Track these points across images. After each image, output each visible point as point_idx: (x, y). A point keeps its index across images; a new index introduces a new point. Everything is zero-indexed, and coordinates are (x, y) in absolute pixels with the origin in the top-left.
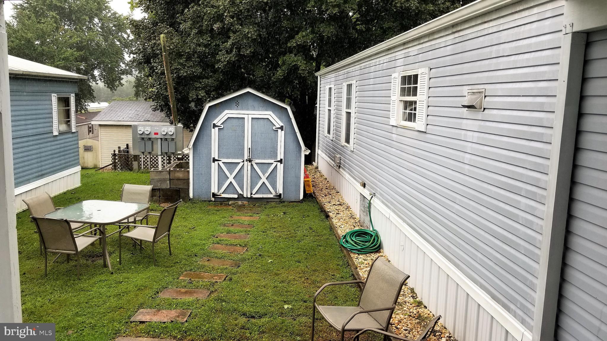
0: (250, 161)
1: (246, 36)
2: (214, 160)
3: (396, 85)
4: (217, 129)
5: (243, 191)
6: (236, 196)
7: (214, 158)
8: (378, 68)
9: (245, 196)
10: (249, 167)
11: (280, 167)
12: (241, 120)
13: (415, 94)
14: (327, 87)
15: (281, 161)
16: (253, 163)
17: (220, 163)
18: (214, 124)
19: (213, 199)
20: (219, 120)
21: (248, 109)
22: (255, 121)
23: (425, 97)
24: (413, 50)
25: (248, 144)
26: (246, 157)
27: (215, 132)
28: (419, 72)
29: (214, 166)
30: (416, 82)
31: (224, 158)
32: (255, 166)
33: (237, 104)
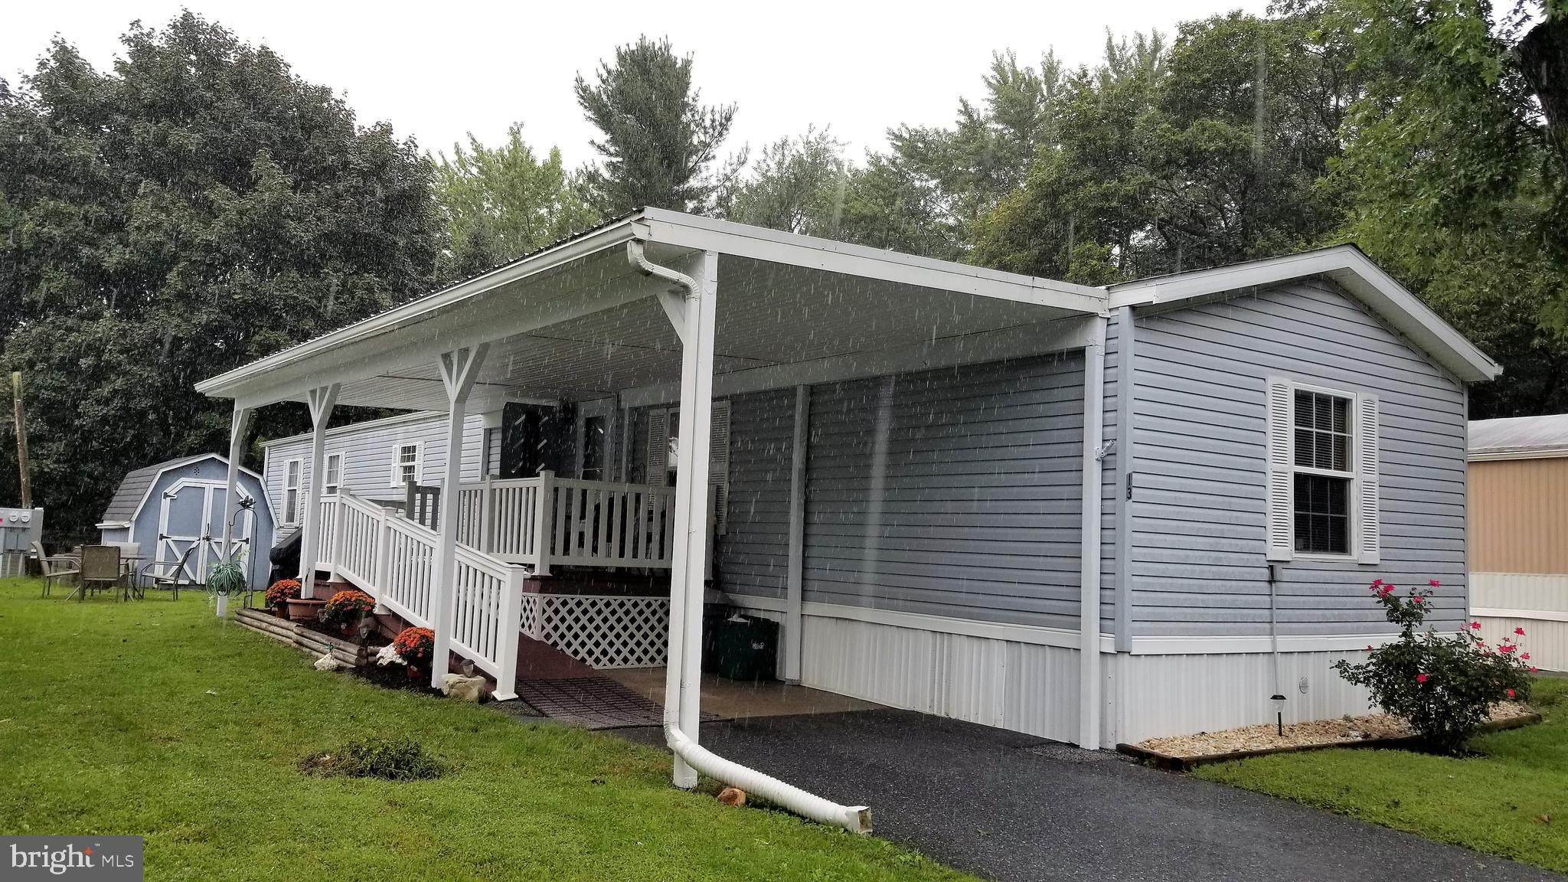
0: (208, 539)
1: (142, 381)
2: (162, 537)
3: (399, 454)
4: (168, 499)
5: (195, 575)
6: (187, 582)
7: (161, 535)
8: (376, 440)
9: (198, 582)
10: (207, 547)
11: (246, 547)
12: (200, 490)
13: (413, 460)
14: (287, 462)
15: (247, 541)
16: (212, 542)
17: (169, 541)
18: (165, 493)
19: (156, 586)
20: (172, 489)
21: (209, 478)
22: (217, 491)
23: (421, 462)
24: (412, 428)
25: (207, 518)
26: (203, 535)
27: (166, 503)
28: (417, 444)
29: (161, 545)
30: (414, 451)
31: (174, 534)
32: (214, 546)
33: (197, 472)
